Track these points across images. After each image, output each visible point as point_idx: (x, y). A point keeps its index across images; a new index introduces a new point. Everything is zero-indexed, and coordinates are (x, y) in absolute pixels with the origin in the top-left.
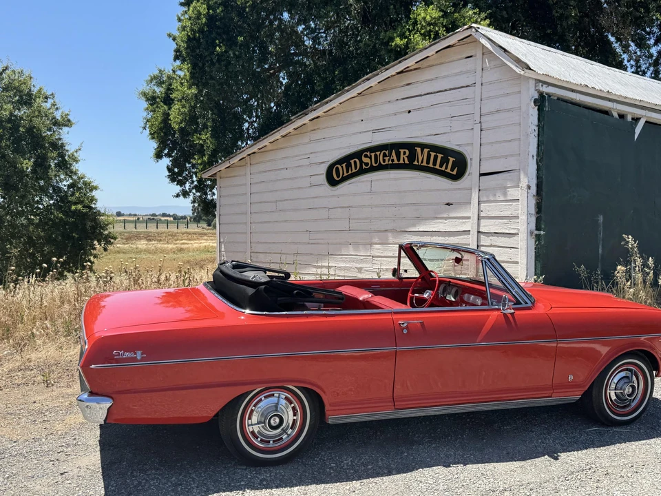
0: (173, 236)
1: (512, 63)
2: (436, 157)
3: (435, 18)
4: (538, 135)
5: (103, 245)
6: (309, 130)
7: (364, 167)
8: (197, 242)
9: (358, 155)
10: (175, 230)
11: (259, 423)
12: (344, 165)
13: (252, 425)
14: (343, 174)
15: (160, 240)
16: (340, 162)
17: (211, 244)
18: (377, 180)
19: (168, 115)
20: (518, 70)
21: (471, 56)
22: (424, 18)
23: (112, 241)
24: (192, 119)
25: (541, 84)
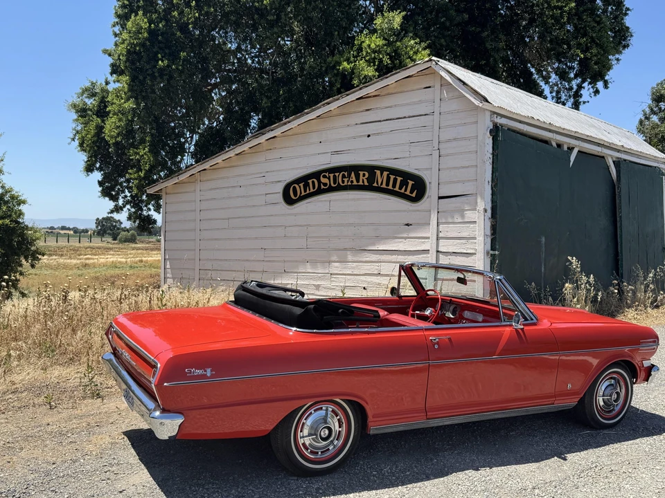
0: (76, 251)
1: (471, 96)
2: (395, 180)
3: (378, 46)
4: (493, 162)
5: (30, 261)
6: (264, 149)
7: (322, 187)
8: (103, 257)
9: (316, 175)
10: (77, 244)
11: (310, 435)
12: (301, 185)
13: (303, 437)
14: (301, 193)
15: (62, 255)
16: (298, 181)
17: (119, 259)
18: (335, 200)
19: (102, 128)
20: (477, 102)
21: (430, 87)
22: (369, 46)
23: (40, 257)
24: (129, 132)
25: (495, 115)
